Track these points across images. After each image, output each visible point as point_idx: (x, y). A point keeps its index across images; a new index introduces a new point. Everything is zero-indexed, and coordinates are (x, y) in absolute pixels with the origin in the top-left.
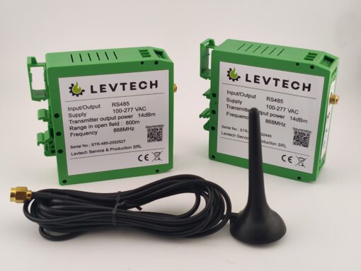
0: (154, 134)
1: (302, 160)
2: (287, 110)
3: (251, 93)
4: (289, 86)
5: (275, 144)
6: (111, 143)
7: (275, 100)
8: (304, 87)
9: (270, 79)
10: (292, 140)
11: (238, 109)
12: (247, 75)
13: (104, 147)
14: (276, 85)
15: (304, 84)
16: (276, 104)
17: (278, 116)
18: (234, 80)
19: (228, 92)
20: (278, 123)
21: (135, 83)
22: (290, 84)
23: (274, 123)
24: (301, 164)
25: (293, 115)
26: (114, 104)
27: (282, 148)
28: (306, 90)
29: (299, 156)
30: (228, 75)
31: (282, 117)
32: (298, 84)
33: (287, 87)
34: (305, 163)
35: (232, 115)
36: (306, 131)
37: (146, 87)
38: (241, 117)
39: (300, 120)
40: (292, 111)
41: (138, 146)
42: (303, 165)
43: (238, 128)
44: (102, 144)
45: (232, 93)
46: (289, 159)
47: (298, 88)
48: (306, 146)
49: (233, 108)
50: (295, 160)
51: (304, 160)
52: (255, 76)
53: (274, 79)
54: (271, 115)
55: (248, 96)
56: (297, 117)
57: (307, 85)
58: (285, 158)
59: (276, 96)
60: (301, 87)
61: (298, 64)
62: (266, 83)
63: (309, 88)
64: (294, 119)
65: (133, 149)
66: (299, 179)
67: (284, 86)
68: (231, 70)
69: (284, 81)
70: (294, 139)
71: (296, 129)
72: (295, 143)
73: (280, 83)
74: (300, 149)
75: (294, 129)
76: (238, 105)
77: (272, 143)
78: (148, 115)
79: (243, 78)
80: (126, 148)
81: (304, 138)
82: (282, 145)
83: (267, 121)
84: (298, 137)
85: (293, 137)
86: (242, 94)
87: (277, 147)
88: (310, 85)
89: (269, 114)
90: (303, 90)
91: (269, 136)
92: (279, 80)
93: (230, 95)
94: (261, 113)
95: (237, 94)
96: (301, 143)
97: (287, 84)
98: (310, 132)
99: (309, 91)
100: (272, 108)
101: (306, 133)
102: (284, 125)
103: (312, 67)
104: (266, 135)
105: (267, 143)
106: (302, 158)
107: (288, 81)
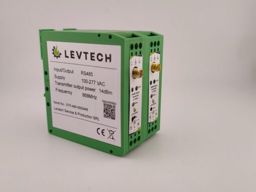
1: (112, 133)
2: (96, 83)
3: (70, 68)
4: (96, 58)
5: (91, 117)
7: (87, 74)
8: (107, 58)
9: (81, 52)
10: (102, 113)
11: (63, 84)
12: (65, 51)
14: (86, 59)
15: (106, 55)
16: (88, 78)
17: (91, 89)
18: (57, 57)
19: (55, 69)
20: (91, 96)
22: (95, 56)
23: (89, 96)
24: (111, 137)
25: (101, 87)
27: (96, 121)
28: (108, 60)
29: (110, 129)
31: (93, 90)
32: (102, 56)
33: (94, 60)
34: (115, 135)
35: (60, 91)
36: (112, 103)
38: (65, 92)
39: (106, 92)
40: (100, 84)
42: (113, 139)
43: (65, 103)
45: (57, 70)
46: (102, 132)
47: (102, 60)
48: (113, 118)
49: (59, 84)
50: (107, 133)
51: (113, 132)
52: (72, 52)
53: (84, 53)
54: (86, 89)
55: (68, 71)
56: (104, 88)
57: (108, 56)
59: (87, 70)
60: (104, 58)
61: (99, 35)
62: (79, 57)
63: (110, 58)
64: (102, 91)
66: (111, 152)
67: (92, 59)
68: (54, 47)
69: (92, 54)
70: (104, 112)
72: (105, 116)
73: (89, 56)
74: (108, 121)
75: (104, 101)
76: (62, 81)
77: (89, 117)
79: (63, 55)
81: (112, 110)
82: (96, 118)
83: (84, 95)
84: (107, 109)
85: (103, 110)
86: (64, 70)
87: (92, 120)
88: (110, 55)
89: (84, 88)
90: (106, 61)
91: (86, 109)
92: (87, 53)
93: (56, 72)
94: (79, 87)
95: (61, 70)
96: (110, 116)
97: (94, 57)
98: (115, 104)
99: (110, 61)
100: (85, 81)
101: (112, 105)
102: (95, 98)
103: (110, 36)
104: (84, 109)
105: (86, 116)
106: (111, 131)
107: (94, 54)
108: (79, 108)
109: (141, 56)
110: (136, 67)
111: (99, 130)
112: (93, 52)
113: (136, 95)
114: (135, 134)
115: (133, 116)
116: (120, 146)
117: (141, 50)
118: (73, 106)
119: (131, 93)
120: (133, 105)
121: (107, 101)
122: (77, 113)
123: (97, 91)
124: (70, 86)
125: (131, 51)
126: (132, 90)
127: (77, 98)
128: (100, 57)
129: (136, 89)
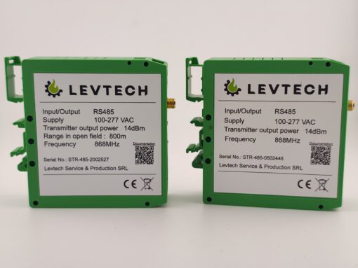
0: (144, 155)
2: (301, 121)
3: (255, 107)
5: (288, 168)
6: (92, 159)
7: (286, 112)
10: (309, 160)
11: (239, 130)
13: (83, 164)
16: (286, 117)
17: (290, 131)
18: (232, 94)
19: (226, 111)
20: (291, 140)
21: (121, 87)
23: (286, 140)
24: (322, 188)
25: (309, 127)
26: (95, 111)
27: (297, 171)
30: (226, 90)
31: (295, 131)
34: (327, 186)
35: (233, 139)
36: (327, 144)
37: (133, 93)
38: (243, 140)
39: (318, 131)
40: (308, 122)
41: (124, 168)
42: (324, 189)
44: (81, 160)
45: (231, 112)
46: (307, 184)
48: (327, 163)
49: (233, 130)
51: (326, 181)
54: (282, 131)
55: (252, 112)
56: (313, 128)
58: (302, 184)
59: (286, 107)
61: (311, 63)
64: (310, 132)
65: (117, 171)
66: (321, 208)
68: (228, 81)
70: (312, 157)
71: (314, 144)
72: (313, 162)
75: (311, 144)
76: (239, 126)
77: (283, 167)
78: (137, 128)
79: (245, 90)
80: (109, 168)
81: (324, 154)
82: (297, 168)
83: (277, 140)
85: (310, 155)
86: (244, 111)
87: (290, 171)
89: (279, 130)
91: (280, 158)
93: (228, 114)
94: (269, 131)
95: (238, 111)
96: (321, 161)
98: (331, 144)
100: (282, 121)
101: (326, 147)
102: (298, 141)
103: (328, 64)
104: (277, 158)
105: (279, 168)
106: (323, 180)
107: (300, 86)
108: (268, 158)
111: (301, 182)
112: (300, 84)
116: (336, 197)
118: (256, 158)
121: (316, 142)
122: (263, 166)
123: (302, 132)
124: (254, 130)
127: (265, 145)
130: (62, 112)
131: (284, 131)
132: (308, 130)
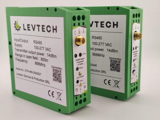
1: (117, 82)
2: (104, 44)
4: (105, 26)
5: (99, 71)
7: (97, 38)
8: (114, 25)
9: (93, 22)
10: (109, 68)
14: (97, 26)
15: (114, 23)
16: (98, 41)
17: (99, 50)
20: (100, 55)
22: (105, 24)
23: (98, 55)
24: (116, 86)
25: (109, 47)
27: (104, 74)
28: (115, 26)
31: (102, 50)
32: (110, 23)
33: (103, 27)
34: (119, 85)
36: (118, 59)
39: (113, 51)
40: (107, 45)
42: (118, 87)
46: (109, 82)
47: (110, 26)
48: (119, 71)
50: (112, 83)
51: (118, 82)
53: (95, 22)
54: (96, 49)
56: (111, 48)
57: (115, 23)
59: (97, 35)
60: (112, 25)
61: (108, 8)
62: (91, 26)
63: (117, 25)
64: (110, 50)
66: (116, 98)
67: (101, 27)
69: (101, 22)
70: (111, 66)
71: (111, 58)
72: (111, 70)
73: (99, 24)
74: (115, 73)
77: (97, 71)
81: (117, 65)
82: (103, 72)
83: (94, 54)
84: (113, 64)
87: (100, 73)
88: (117, 22)
89: (94, 49)
90: (114, 27)
91: (95, 65)
92: (98, 22)
96: (115, 69)
97: (103, 25)
98: (120, 59)
99: (117, 27)
100: (95, 44)
101: (118, 61)
102: (103, 56)
103: (118, 8)
104: (94, 65)
105: (94, 71)
106: (117, 81)
107: (103, 22)
109: (139, 23)
110: (136, 32)
111: (106, 81)
113: (136, 53)
114: (134, 84)
115: (133, 69)
116: (124, 93)
117: (140, 18)
119: (133, 51)
120: (134, 61)
121: (113, 57)
123: (105, 50)
125: (133, 19)
126: (134, 49)
128: (108, 25)
129: (136, 48)
130: (21, 40)
131: (97, 49)
132: (109, 50)
